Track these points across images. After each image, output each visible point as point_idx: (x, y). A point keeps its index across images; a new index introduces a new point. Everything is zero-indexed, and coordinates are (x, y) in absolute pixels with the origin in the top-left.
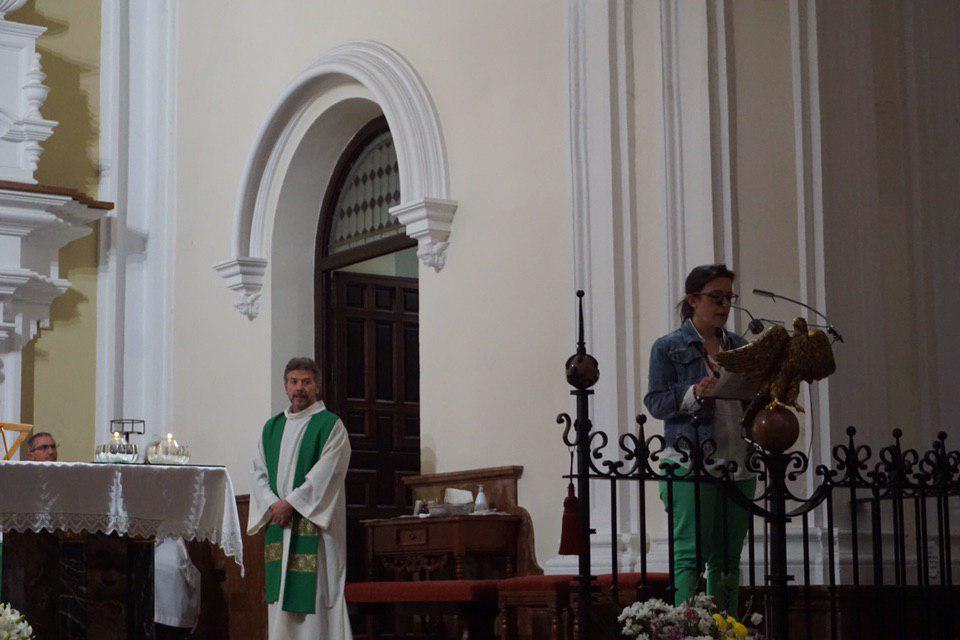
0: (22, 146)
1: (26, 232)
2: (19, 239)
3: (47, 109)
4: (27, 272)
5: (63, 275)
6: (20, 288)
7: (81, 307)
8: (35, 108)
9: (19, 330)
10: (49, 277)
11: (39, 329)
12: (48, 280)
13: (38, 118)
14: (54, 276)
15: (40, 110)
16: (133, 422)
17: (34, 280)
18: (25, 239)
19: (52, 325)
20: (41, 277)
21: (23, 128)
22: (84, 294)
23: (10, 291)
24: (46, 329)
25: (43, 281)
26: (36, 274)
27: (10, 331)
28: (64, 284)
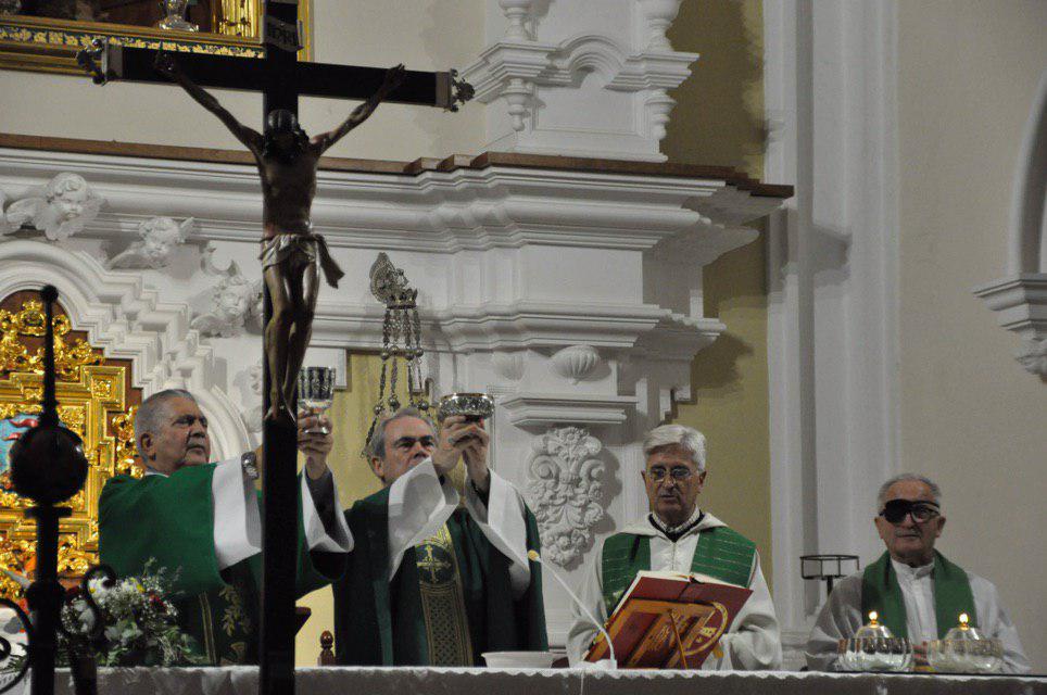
0: (639, 98)
1: (650, 242)
2: (640, 254)
3: (678, 34)
4: (654, 310)
5: (710, 311)
6: (642, 336)
7: (742, 364)
8: (659, 33)
9: (642, 407)
10: (688, 314)
11: (674, 403)
12: (687, 322)
13: (663, 48)
14: (696, 315)
15: (668, 34)
16: (839, 558)
17: (665, 322)
18: (648, 255)
19: (694, 395)
20: (677, 317)
21: (642, 67)
22: (747, 341)
23: (627, 343)
24: (684, 403)
25: (680, 325)
26: (669, 312)
27: (629, 408)
28: (714, 326)
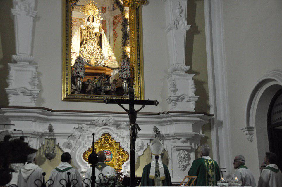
0: (191, 103)
1: (193, 123)
2: (192, 125)
3: (196, 93)
4: (194, 133)
5: (203, 133)
6: (193, 137)
7: (208, 140)
8: (193, 93)
9: (193, 147)
10: (199, 133)
11: (198, 146)
12: (199, 134)
13: (194, 96)
14: (201, 133)
15: (195, 94)
16: (223, 168)
17: (196, 134)
18: (193, 125)
20: (198, 134)
21: (191, 98)
22: (208, 137)
23: (191, 138)
24: (200, 146)
25: (198, 135)
26: (196, 133)
27: (192, 147)
28: (203, 135)
